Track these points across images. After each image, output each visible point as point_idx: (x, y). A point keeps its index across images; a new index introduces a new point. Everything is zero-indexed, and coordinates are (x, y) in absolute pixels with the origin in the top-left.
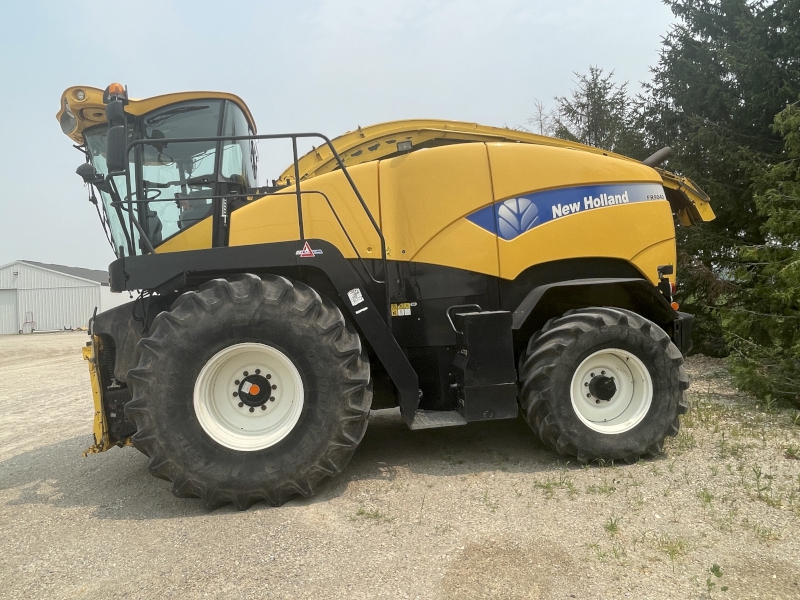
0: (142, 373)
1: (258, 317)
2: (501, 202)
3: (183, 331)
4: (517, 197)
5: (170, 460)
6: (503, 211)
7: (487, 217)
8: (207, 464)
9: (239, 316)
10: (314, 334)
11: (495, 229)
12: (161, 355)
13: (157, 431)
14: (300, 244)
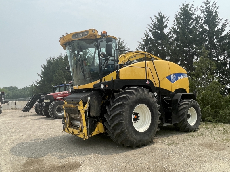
0: (122, 112)
1: (144, 97)
2: (171, 75)
3: (131, 100)
4: (173, 74)
5: (128, 135)
6: (172, 77)
7: (169, 77)
8: (136, 135)
9: (141, 97)
10: (153, 102)
11: (171, 80)
12: (127, 107)
13: (126, 127)
14: (146, 80)
